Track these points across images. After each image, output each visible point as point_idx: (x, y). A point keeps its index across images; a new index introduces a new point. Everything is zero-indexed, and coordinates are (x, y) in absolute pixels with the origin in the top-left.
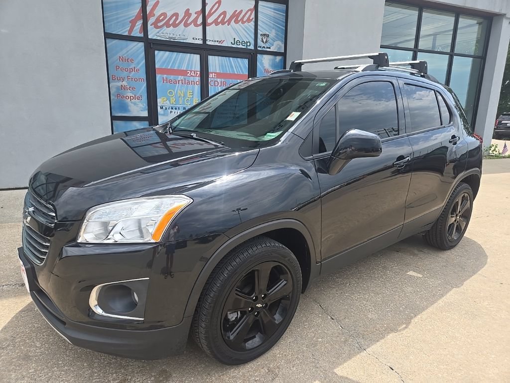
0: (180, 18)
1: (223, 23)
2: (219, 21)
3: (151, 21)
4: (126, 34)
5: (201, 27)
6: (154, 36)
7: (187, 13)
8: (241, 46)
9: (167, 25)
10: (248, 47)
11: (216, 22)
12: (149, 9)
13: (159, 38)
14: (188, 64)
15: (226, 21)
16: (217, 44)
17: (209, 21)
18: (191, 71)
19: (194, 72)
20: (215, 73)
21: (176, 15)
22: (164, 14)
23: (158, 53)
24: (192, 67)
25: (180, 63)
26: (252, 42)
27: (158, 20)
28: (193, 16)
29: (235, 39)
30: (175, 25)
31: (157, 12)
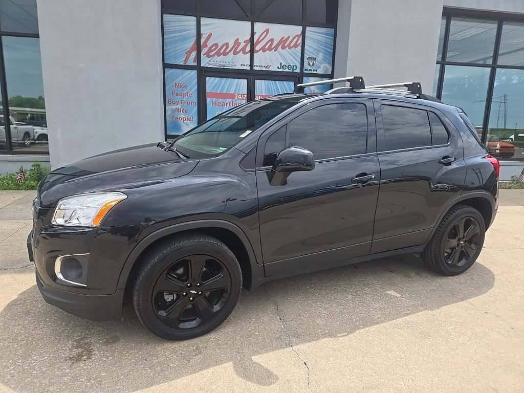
0: (230, 47)
1: (270, 49)
2: (266, 48)
3: (204, 51)
4: (182, 63)
5: (249, 55)
6: (206, 64)
7: (237, 43)
8: (287, 70)
9: (218, 54)
10: (294, 71)
11: (263, 49)
12: (202, 41)
13: (210, 66)
14: (236, 88)
15: (273, 48)
16: (264, 69)
17: (257, 48)
18: (238, 95)
19: (242, 95)
20: (261, 96)
21: (227, 44)
22: (216, 45)
23: (209, 79)
24: (239, 92)
25: (228, 87)
26: (299, 65)
27: (210, 50)
28: (243, 45)
29: (281, 63)
30: (225, 54)
31: (209, 44)
